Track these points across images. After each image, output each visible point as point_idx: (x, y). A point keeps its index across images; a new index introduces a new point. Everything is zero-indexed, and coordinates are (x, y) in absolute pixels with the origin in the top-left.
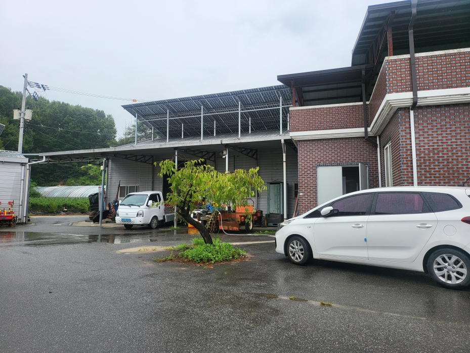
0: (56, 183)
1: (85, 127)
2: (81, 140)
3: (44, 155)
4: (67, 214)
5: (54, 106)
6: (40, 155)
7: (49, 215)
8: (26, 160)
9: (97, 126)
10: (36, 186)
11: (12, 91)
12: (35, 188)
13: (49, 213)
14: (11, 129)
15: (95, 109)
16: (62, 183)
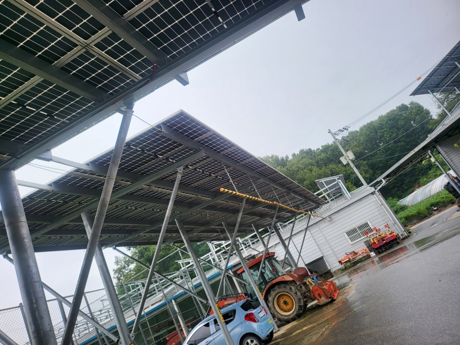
0: (412, 189)
1: (398, 129)
2: (404, 142)
3: (381, 178)
4: (440, 211)
5: (363, 132)
6: (378, 179)
7: (424, 220)
8: (373, 189)
9: (407, 120)
10: (399, 200)
11: (330, 144)
12: (398, 203)
13: (423, 218)
14: (349, 170)
15: (395, 108)
16: (417, 186)
